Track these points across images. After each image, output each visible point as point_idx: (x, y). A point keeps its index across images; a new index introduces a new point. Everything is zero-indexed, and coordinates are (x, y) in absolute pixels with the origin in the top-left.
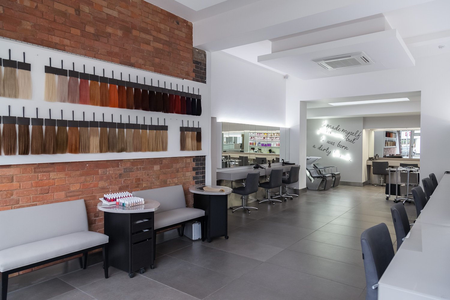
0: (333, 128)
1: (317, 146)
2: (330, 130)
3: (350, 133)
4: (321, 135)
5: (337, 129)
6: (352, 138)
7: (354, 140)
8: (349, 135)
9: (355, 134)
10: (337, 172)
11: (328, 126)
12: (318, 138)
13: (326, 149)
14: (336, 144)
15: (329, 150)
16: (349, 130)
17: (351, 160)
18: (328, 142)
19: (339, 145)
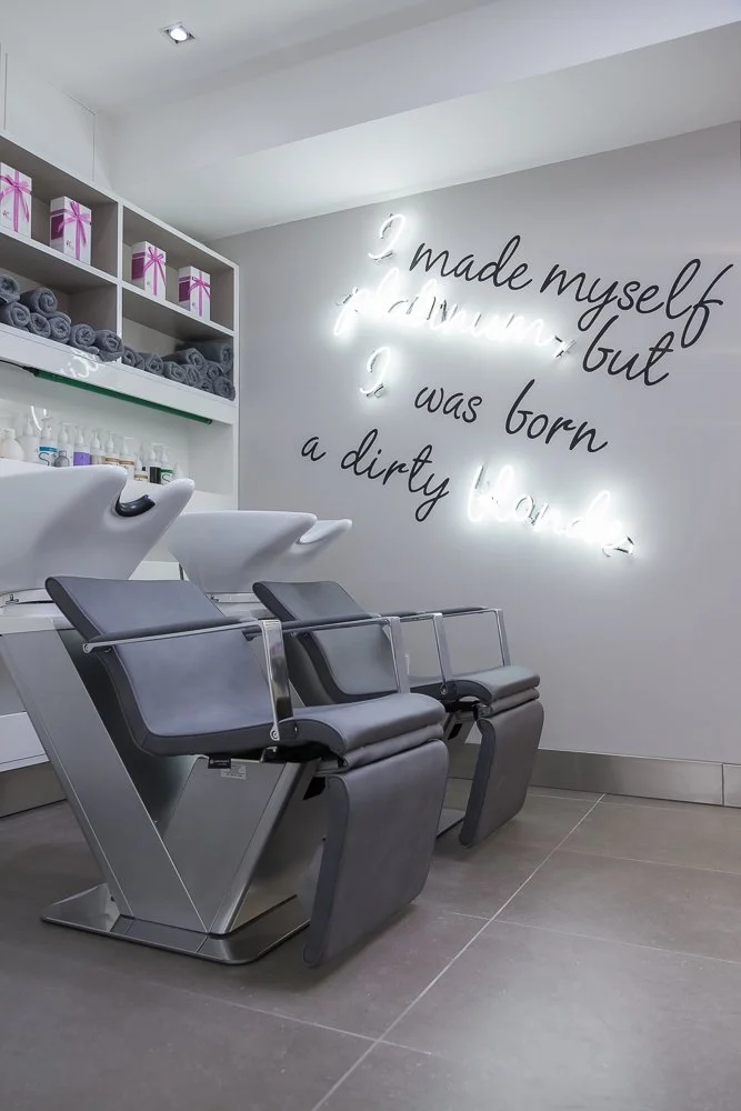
0: (463, 271)
1: (338, 444)
2: (435, 286)
3: (618, 292)
4: (367, 340)
5: (502, 277)
6: (633, 334)
7: (659, 350)
8: (611, 309)
9: (662, 296)
10: (506, 662)
11: (422, 258)
12: (338, 369)
13: (409, 467)
14: (493, 412)
15: (436, 470)
16: (606, 271)
17: (631, 548)
18: (426, 400)
19: (517, 419)
